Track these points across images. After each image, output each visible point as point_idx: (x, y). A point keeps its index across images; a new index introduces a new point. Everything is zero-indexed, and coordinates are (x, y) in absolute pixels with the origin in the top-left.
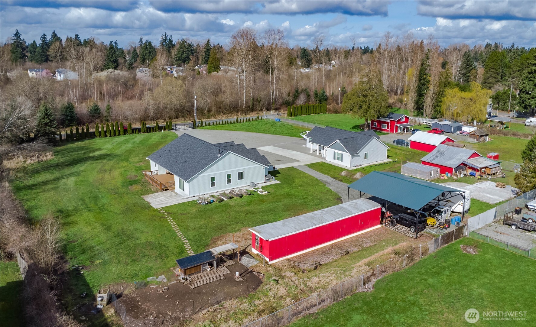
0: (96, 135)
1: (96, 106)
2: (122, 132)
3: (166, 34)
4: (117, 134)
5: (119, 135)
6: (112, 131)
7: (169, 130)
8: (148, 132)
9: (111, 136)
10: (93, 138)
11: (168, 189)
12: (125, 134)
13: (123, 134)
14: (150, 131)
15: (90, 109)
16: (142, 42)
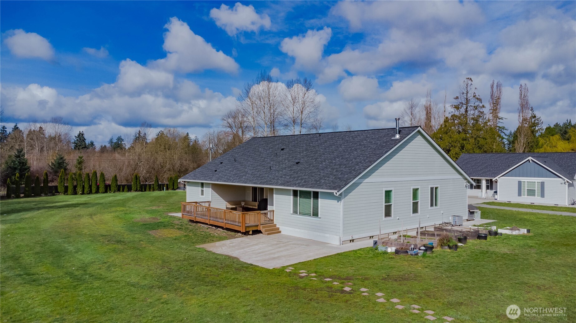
0: (59, 190)
1: (62, 158)
2: (102, 189)
3: (139, 132)
4: (94, 190)
5: (97, 192)
6: (86, 186)
7: (173, 189)
8: (142, 191)
9: (83, 193)
10: (54, 195)
11: (259, 232)
12: (106, 192)
13: (104, 191)
14: (145, 191)
15: (52, 163)
16: (112, 142)
